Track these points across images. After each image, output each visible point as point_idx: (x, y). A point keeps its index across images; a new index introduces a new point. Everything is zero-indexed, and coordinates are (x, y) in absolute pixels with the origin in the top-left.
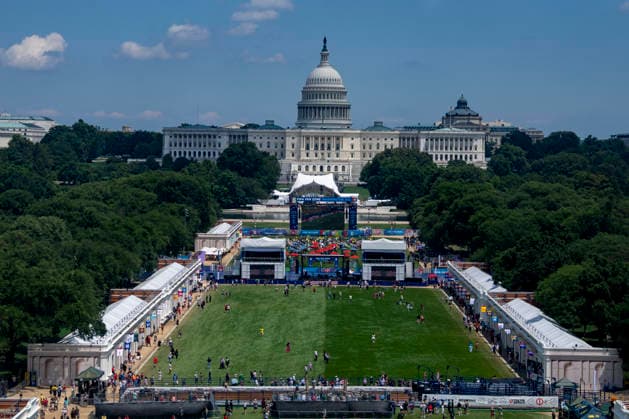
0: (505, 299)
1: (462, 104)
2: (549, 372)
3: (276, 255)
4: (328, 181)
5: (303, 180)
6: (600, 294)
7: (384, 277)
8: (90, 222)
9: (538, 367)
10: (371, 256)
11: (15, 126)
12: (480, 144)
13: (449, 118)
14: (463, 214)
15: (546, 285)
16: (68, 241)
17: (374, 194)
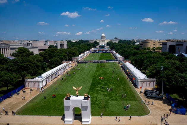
0: (116, 53)
1: (116, 37)
2: (118, 59)
3: (97, 50)
4: (103, 44)
5: (101, 44)
6: (123, 52)
7: (106, 52)
8: (80, 47)
9: (117, 59)
10: (105, 50)
11: (76, 40)
12: (117, 41)
13: (115, 39)
14: (114, 46)
15: (119, 52)
16: (77, 49)
17: (108, 45)
